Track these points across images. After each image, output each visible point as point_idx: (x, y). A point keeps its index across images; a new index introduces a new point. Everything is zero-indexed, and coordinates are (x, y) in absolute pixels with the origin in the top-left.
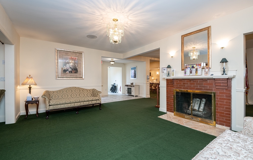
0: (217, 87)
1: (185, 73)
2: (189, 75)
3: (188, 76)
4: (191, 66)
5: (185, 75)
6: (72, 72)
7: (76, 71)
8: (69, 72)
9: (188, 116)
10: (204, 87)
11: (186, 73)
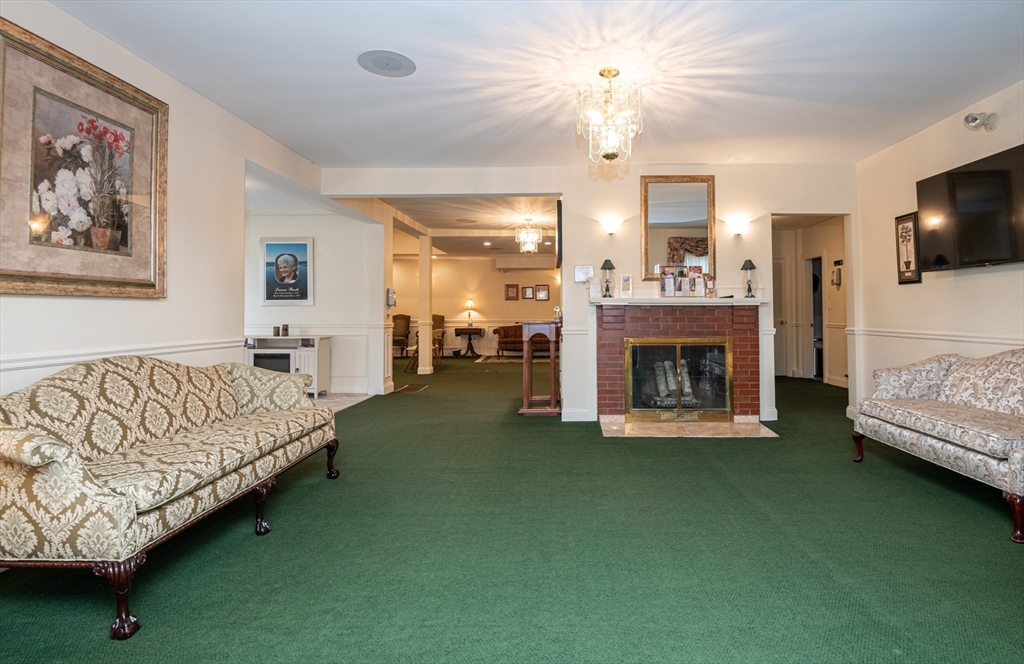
0: (736, 326)
1: (663, 289)
2: (675, 296)
3: (673, 298)
4: (678, 270)
5: (663, 295)
6: (94, 240)
7: (119, 234)
8: (75, 235)
9: (666, 415)
10: (707, 327)
11: (667, 288)
